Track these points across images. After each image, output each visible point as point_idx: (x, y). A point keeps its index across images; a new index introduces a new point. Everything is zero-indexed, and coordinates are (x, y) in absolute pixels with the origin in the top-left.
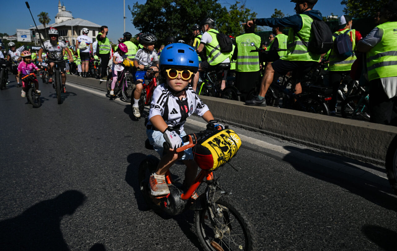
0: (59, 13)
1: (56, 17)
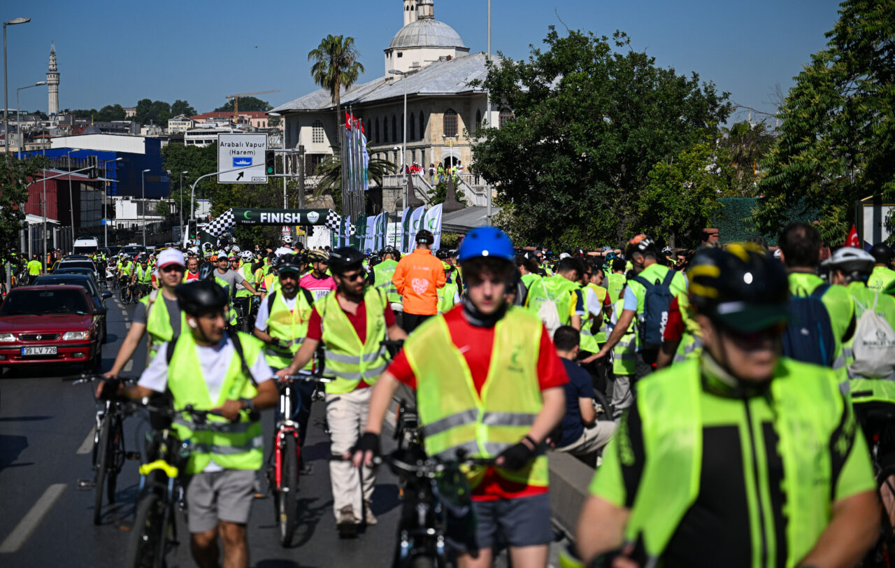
0: (405, 32)
1: (389, 52)
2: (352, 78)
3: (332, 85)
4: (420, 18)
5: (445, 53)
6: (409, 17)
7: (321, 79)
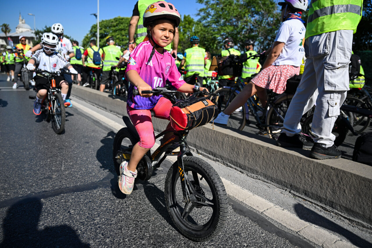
0: (20, 25)
1: (17, 28)
2: (9, 32)
3: (5, 32)
4: (23, 23)
5: (28, 30)
6: (20, 23)
7: (3, 31)
